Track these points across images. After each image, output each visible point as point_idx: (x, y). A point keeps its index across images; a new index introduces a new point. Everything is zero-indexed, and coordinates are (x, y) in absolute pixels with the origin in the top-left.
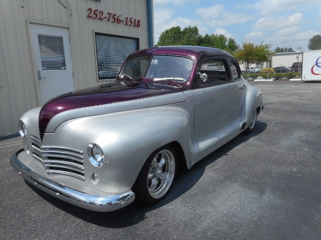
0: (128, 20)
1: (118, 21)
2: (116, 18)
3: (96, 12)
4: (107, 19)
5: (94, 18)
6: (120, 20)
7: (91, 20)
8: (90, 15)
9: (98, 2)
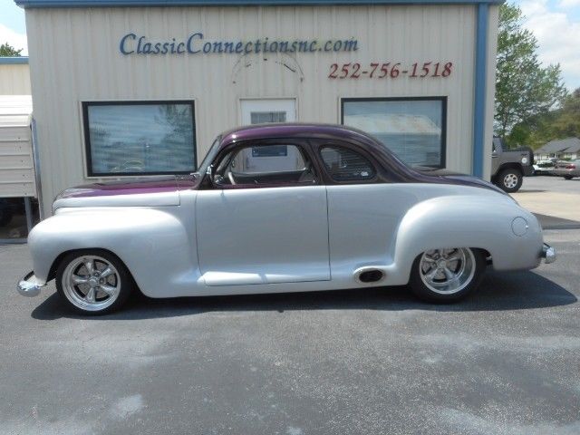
0: (420, 67)
1: (394, 74)
2: (389, 70)
3: (346, 68)
4: (368, 75)
5: (341, 78)
6: (397, 71)
7: (335, 81)
8: (335, 74)
9: (353, 52)
